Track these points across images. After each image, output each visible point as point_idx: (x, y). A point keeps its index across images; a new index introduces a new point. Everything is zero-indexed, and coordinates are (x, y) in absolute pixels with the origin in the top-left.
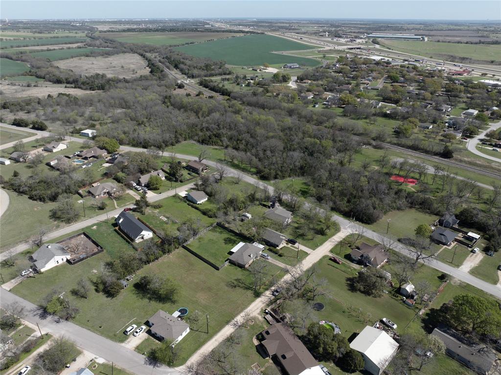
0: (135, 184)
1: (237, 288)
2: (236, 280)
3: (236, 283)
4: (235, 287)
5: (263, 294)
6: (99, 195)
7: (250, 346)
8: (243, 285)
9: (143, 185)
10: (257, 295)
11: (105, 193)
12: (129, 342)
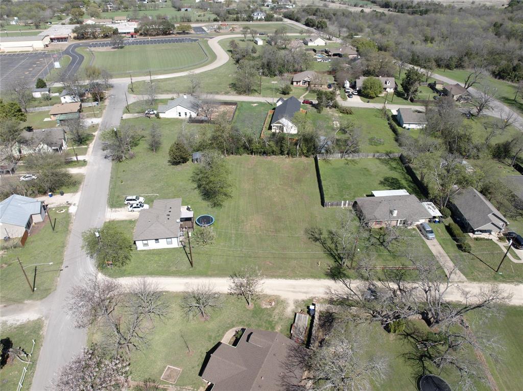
0: (347, 85)
1: (318, 243)
2: (331, 233)
3: (325, 235)
4: (316, 240)
5: (347, 281)
6: (297, 82)
7: (213, 335)
8: (333, 246)
9: (357, 89)
10: (336, 274)
11: (305, 82)
12: (115, 211)
